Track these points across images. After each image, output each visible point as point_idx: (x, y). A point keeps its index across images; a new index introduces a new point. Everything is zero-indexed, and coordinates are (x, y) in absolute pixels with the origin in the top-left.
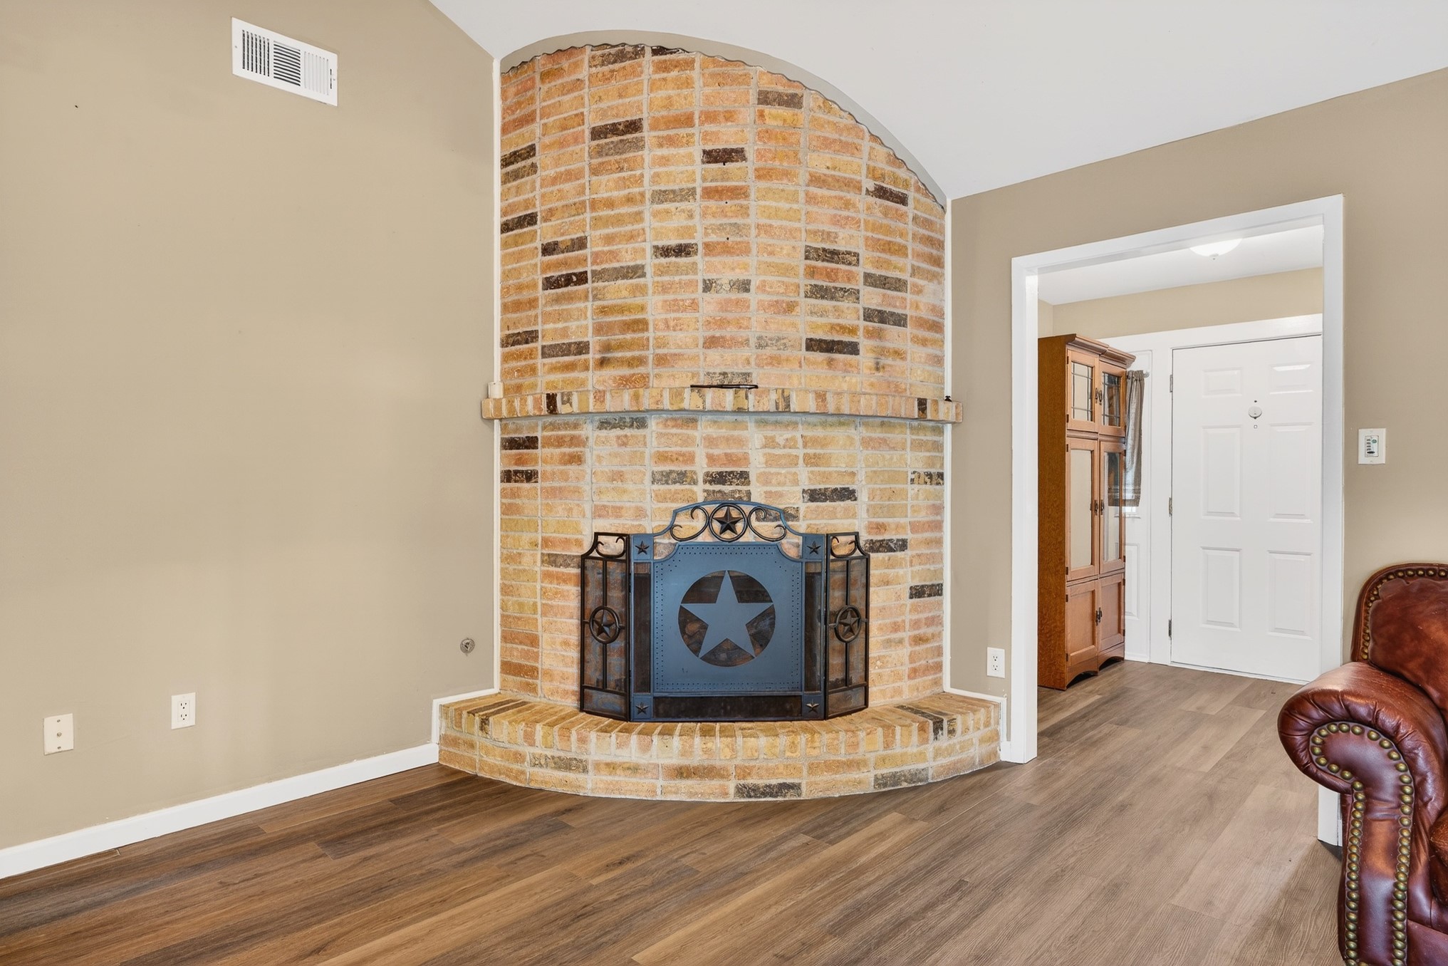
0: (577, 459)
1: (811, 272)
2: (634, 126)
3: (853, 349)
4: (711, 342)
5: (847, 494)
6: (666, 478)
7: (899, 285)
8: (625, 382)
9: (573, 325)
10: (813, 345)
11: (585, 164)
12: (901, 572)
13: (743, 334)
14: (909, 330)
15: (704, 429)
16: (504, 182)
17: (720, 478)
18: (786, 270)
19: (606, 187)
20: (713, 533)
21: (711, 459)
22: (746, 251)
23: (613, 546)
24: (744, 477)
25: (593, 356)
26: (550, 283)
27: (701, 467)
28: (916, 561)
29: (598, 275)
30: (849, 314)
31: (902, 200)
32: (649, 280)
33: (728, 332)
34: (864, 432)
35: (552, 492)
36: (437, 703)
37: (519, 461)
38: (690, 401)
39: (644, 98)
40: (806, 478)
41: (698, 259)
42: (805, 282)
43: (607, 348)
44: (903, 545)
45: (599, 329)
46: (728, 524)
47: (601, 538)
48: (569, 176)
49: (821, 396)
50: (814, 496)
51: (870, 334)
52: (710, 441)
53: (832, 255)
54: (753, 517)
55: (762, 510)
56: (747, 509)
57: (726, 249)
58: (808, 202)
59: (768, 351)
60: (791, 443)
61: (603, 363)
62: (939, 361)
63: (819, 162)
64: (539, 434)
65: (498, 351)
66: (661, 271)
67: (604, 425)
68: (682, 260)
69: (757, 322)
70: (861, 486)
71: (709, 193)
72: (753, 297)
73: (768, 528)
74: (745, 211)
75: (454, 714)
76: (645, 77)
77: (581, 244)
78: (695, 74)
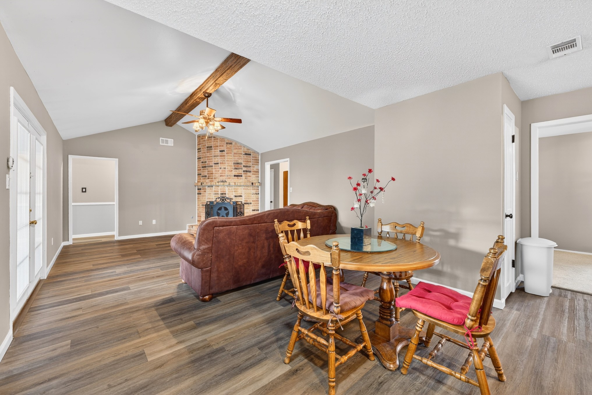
0: (205, 191)
1: (235, 166)
2: (211, 147)
3: (242, 176)
4: (221, 176)
5: (241, 196)
6: (215, 194)
7: (250, 167)
8: (210, 181)
9: (205, 173)
10: (235, 176)
11: (206, 151)
12: (251, 207)
13: (225, 175)
14: (252, 173)
15: (220, 188)
16: (198, 152)
17: (222, 194)
18: (231, 166)
19: (208, 155)
20: (221, 201)
21: (221, 191)
22: (225, 163)
23: (209, 203)
24: (225, 194)
25: (207, 178)
26: (203, 167)
27: (220, 193)
28: (253, 206)
29: (208, 166)
30: (241, 171)
31: (250, 155)
32: (213, 167)
33: (223, 174)
34: (243, 187)
35: (203, 196)
36: (187, 225)
37: (199, 192)
38: (217, 184)
39: (212, 143)
40: (234, 194)
41: (219, 165)
42: (233, 167)
43: (209, 176)
44: (251, 203)
45: (208, 174)
46: (223, 200)
47: (208, 202)
48: (205, 153)
49: (235, 183)
50: (236, 196)
51: (244, 174)
52: (220, 189)
53: (238, 163)
54: (227, 199)
55: (228, 198)
56: (226, 198)
57: (222, 163)
58: (234, 157)
59: (228, 177)
60: (232, 189)
61: (208, 178)
62: (258, 177)
63: (235, 151)
64: (201, 188)
65: (197, 176)
66: (214, 166)
67: (208, 187)
68: (217, 165)
69: (227, 173)
70: (243, 195)
71: (220, 156)
72: (226, 170)
73: (228, 201)
74: (225, 158)
75: (189, 226)
76: (212, 140)
77: (206, 162)
78: (218, 141)
